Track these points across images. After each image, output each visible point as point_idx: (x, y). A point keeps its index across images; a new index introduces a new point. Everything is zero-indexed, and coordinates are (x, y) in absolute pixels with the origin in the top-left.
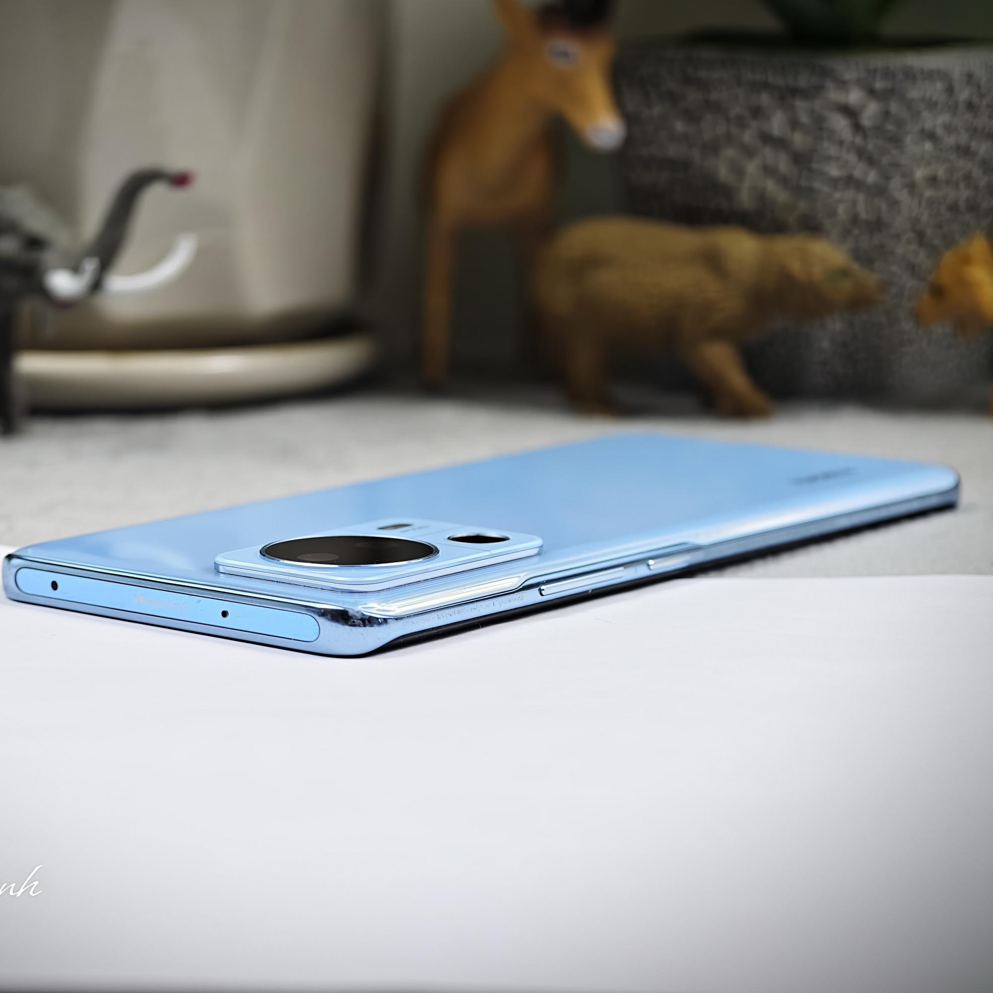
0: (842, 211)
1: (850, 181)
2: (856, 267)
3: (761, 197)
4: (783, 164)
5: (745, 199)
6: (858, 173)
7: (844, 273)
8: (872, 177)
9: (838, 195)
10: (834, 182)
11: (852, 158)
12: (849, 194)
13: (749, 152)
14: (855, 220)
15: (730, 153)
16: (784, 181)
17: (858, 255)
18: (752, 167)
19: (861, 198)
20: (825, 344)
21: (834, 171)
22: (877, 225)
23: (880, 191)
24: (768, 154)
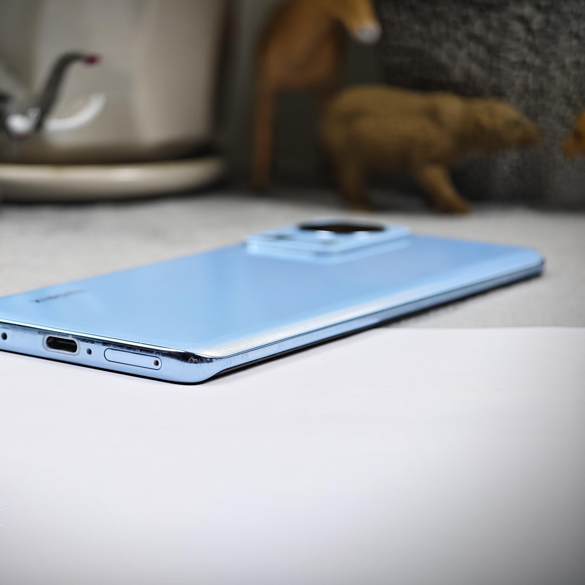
0: (518, 82)
1: (524, 65)
2: (526, 121)
3: (468, 74)
4: (482, 53)
5: (457, 74)
6: (529, 59)
7: (516, 123)
8: (538, 62)
9: (515, 73)
10: (513, 65)
11: (525, 50)
12: (523, 73)
13: (459, 45)
14: (526, 89)
15: (447, 45)
16: (482, 64)
17: (528, 112)
18: (462, 55)
19: (531, 75)
20: (506, 168)
21: (513, 58)
22: (540, 92)
23: (543, 71)
24: (473, 47)
